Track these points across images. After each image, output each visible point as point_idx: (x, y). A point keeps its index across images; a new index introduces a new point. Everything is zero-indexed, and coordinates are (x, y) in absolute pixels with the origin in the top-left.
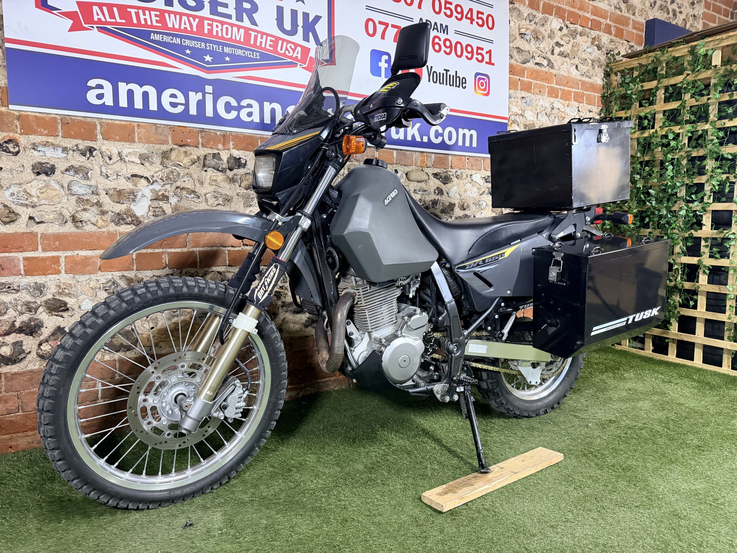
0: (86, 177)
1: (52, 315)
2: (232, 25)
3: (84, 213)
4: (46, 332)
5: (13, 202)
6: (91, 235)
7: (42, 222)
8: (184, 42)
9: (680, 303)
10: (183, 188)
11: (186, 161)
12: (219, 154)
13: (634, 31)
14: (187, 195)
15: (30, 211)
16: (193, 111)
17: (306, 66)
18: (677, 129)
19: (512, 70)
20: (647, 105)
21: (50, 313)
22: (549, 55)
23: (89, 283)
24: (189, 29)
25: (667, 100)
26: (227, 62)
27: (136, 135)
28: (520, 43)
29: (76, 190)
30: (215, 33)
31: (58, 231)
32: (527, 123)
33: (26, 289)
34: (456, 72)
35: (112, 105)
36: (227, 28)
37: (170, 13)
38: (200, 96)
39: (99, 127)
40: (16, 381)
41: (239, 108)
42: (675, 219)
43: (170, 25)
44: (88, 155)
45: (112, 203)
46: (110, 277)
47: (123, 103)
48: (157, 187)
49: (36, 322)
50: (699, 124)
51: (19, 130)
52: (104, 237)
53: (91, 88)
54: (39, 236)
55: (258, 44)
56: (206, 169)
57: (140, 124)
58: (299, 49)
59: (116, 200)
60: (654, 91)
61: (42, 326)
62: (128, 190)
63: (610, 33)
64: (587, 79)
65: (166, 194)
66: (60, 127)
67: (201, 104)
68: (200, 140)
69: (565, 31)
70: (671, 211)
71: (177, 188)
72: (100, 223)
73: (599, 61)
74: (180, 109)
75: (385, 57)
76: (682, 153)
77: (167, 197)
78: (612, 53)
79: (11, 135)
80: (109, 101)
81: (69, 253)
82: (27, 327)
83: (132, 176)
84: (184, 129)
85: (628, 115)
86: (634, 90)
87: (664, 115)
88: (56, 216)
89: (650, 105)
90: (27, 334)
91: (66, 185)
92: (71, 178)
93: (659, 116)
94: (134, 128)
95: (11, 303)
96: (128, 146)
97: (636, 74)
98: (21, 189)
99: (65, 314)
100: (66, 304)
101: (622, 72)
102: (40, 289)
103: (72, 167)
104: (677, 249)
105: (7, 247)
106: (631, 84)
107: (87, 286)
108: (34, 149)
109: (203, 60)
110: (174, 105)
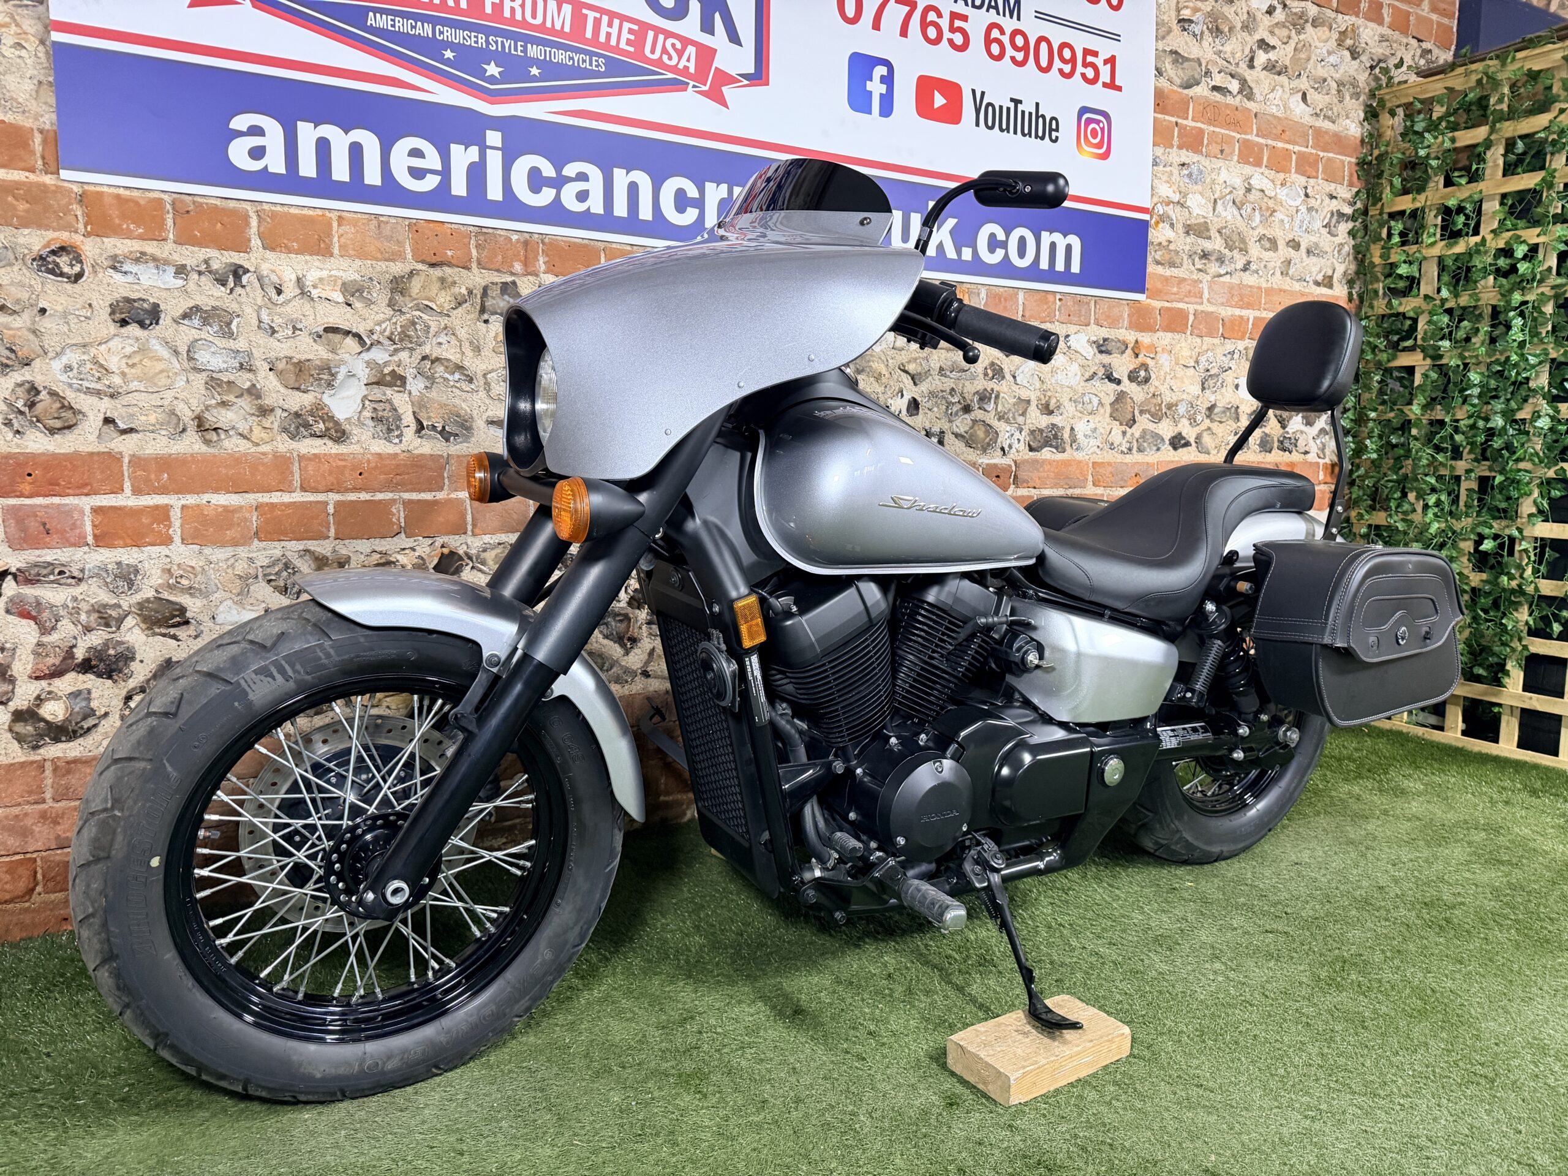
0: (227, 333)
1: (154, 634)
3: (223, 411)
4: (140, 672)
5: (70, 385)
6: (237, 460)
7: (131, 430)
8: (441, 33)
9: (1530, 629)
10: (437, 359)
11: (444, 300)
12: (514, 283)
13: (1434, 17)
14: (446, 375)
15: (106, 406)
16: (459, 187)
17: (706, 88)
18: (1532, 235)
19: (1161, 102)
20: (1463, 181)
21: (148, 629)
22: (1243, 67)
23: (232, 566)
24: (451, 3)
25: (1509, 170)
26: (534, 79)
27: (335, 239)
28: (1180, 41)
29: (204, 360)
30: (507, 14)
31: (166, 451)
32: (1193, 221)
33: (98, 575)
34: (1037, 105)
35: (284, 172)
38: (473, 153)
39: (254, 222)
40: (77, 776)
41: (559, 182)
42: (1524, 438)
44: (231, 283)
45: (283, 390)
46: (278, 553)
47: (308, 168)
48: (379, 355)
49: (120, 649)
51: (81, 226)
52: (263, 464)
53: (239, 134)
54: (126, 460)
55: (602, 39)
56: (486, 316)
57: (344, 214)
58: (691, 50)
59: (292, 383)
60: (1480, 149)
61: (133, 659)
62: (318, 363)
63: (1380, 21)
64: (1326, 125)
65: (400, 371)
66: (169, 222)
67: (477, 174)
68: (474, 253)
69: (1279, 15)
70: (1515, 421)
71: (424, 358)
72: (258, 434)
73: (1354, 84)
74: (431, 183)
75: (880, 71)
76: (1546, 290)
77: (403, 379)
78: (1383, 65)
79: (64, 237)
80: (276, 163)
81: (191, 500)
82: (101, 660)
83: (327, 330)
84: (438, 228)
85: (1418, 205)
86: (1434, 149)
87: (1502, 204)
88: (162, 417)
89: (1468, 183)
90: (99, 675)
91: (183, 349)
92: (195, 334)
93: (1492, 207)
94: (331, 224)
95: (65, 606)
96: (317, 263)
97: (1439, 111)
98: (86, 357)
99: (181, 632)
100: (183, 610)
101: (1408, 106)
102: (128, 576)
103: (196, 309)
104: (1527, 507)
105: (58, 485)
106: (1426, 135)
107: (230, 571)
108: (114, 268)
109: (481, 74)
110: (417, 173)
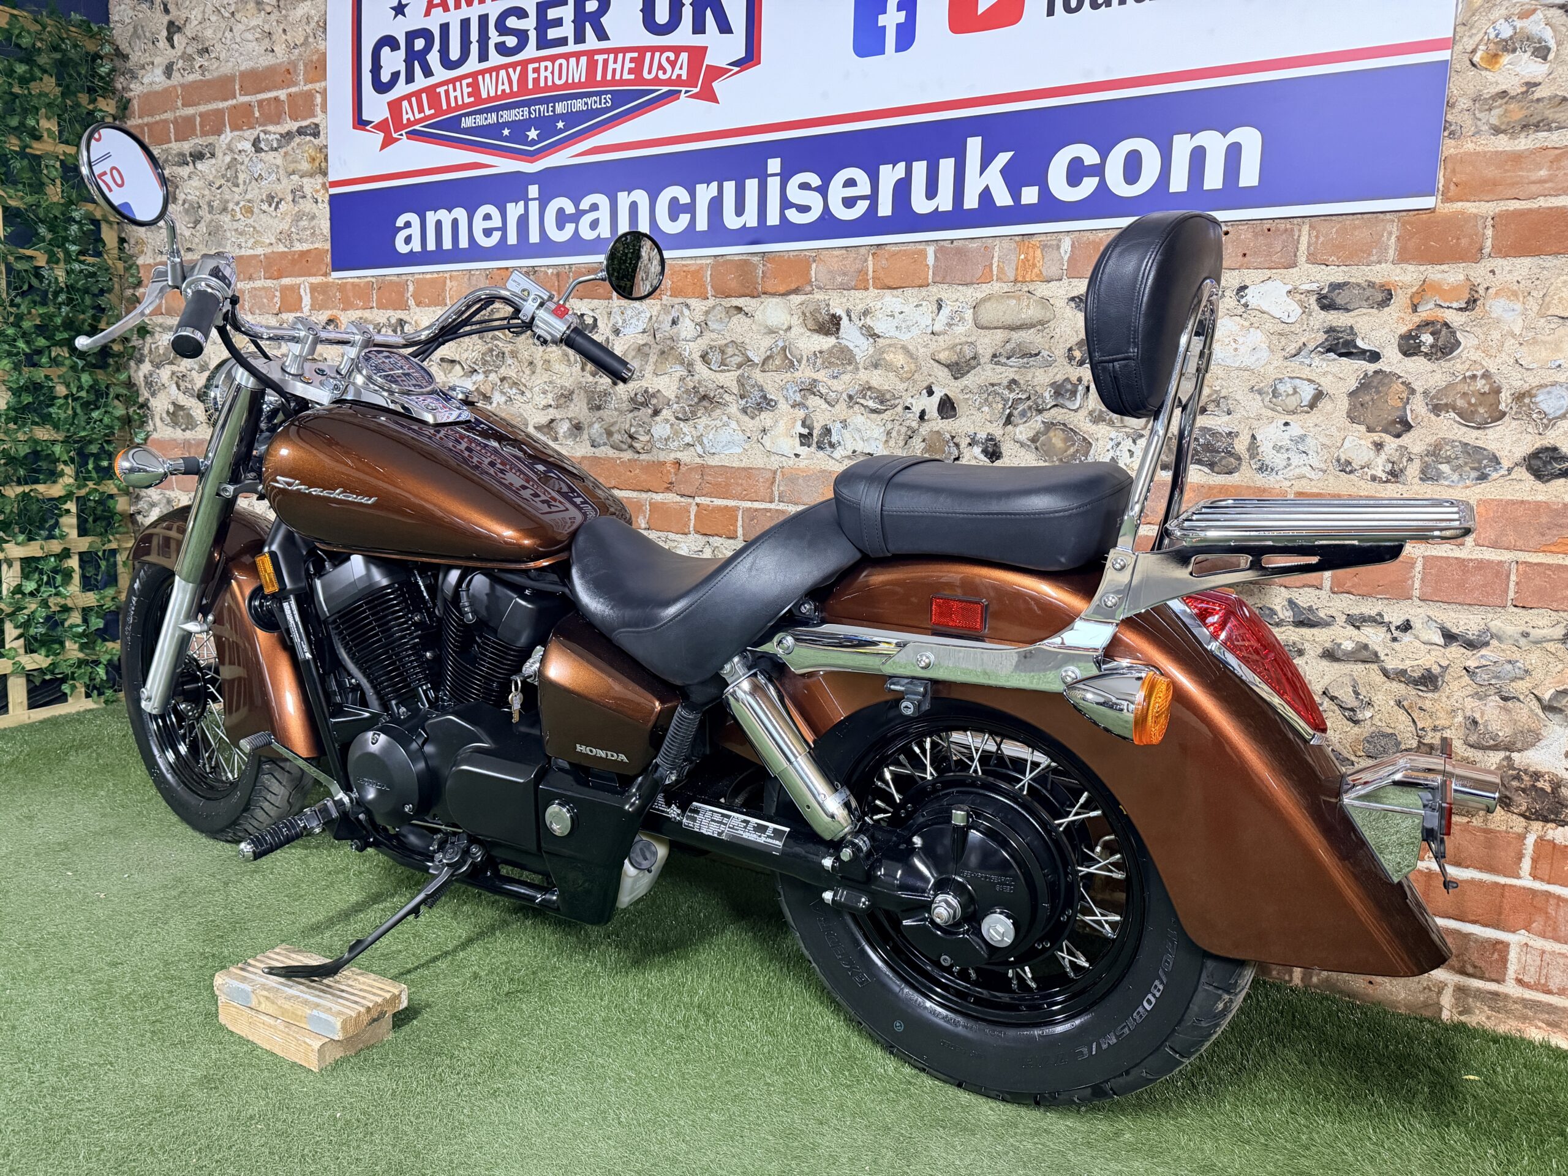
2: (567, 56)
8: (502, 116)
10: (506, 378)
14: (508, 390)
16: (512, 239)
17: (696, 90)
24: (508, 91)
26: (561, 131)
27: (448, 293)
30: (542, 84)
35: (421, 250)
36: (561, 65)
37: (483, 72)
38: (521, 207)
39: (410, 288)
41: (577, 216)
43: (484, 95)
47: (431, 243)
48: (480, 377)
51: (340, 305)
53: (400, 229)
55: (609, 77)
57: (452, 274)
58: (684, 56)
66: (375, 296)
67: (523, 222)
74: (496, 238)
79: (334, 313)
80: (416, 246)
83: (442, 360)
84: (503, 273)
94: (445, 282)
109: (525, 141)
110: (488, 233)
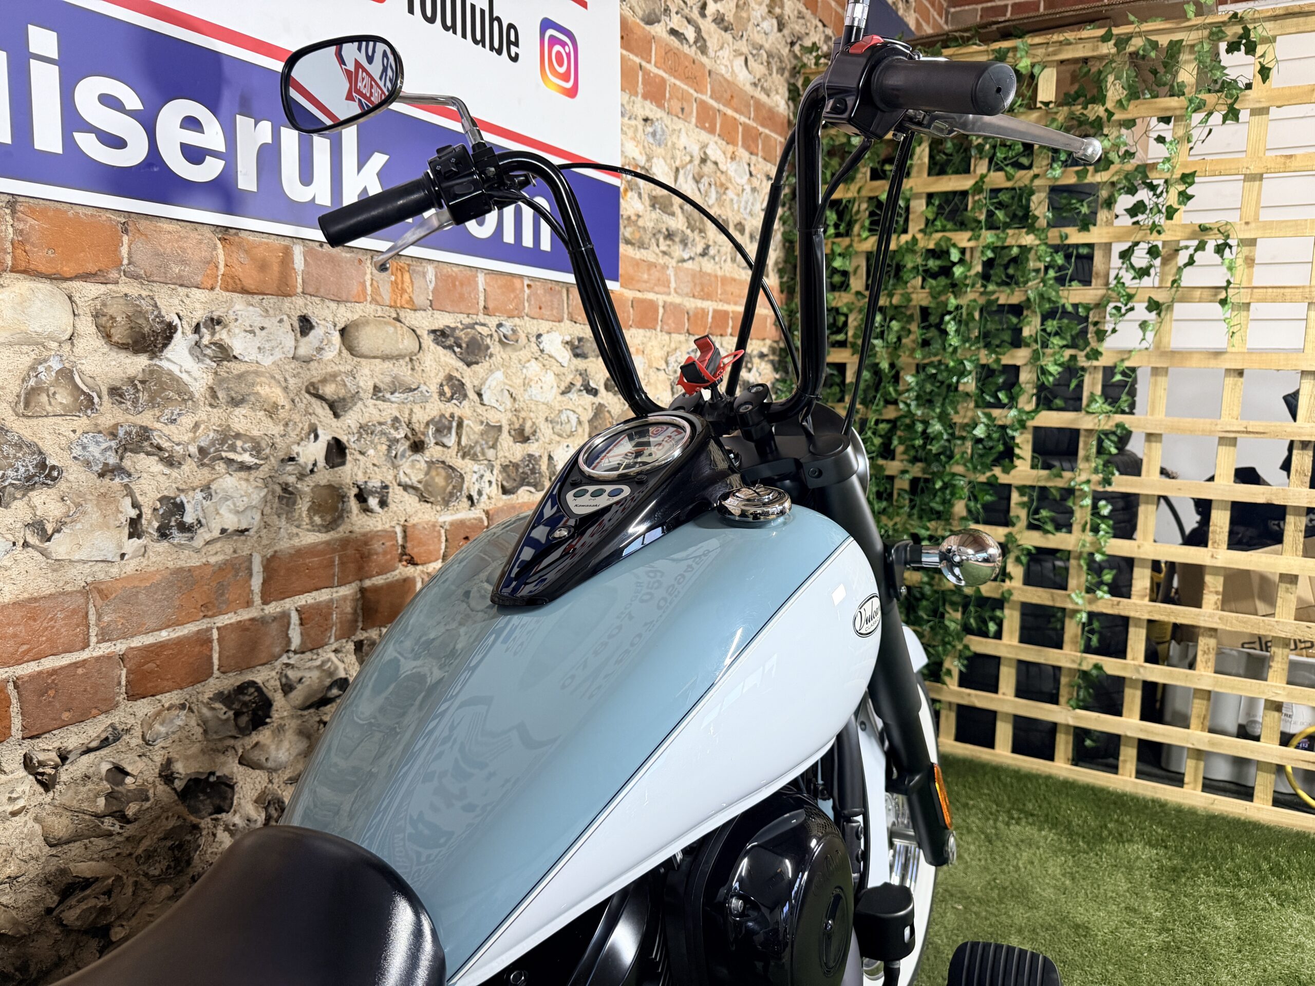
18: (962, 239)
19: (626, 34)
22: (695, 15)
32: (657, 193)
50: (1010, 232)
70: (951, 426)
73: (779, 57)
78: (802, 43)
85: (850, 195)
87: (929, 204)
93: (919, 206)
104: (960, 508)
